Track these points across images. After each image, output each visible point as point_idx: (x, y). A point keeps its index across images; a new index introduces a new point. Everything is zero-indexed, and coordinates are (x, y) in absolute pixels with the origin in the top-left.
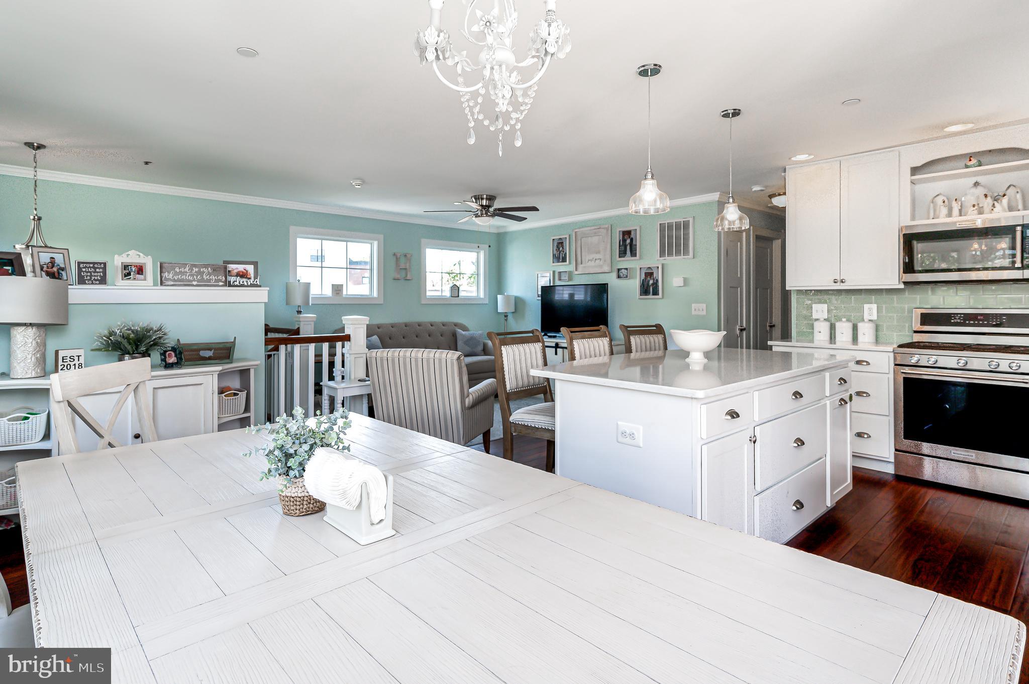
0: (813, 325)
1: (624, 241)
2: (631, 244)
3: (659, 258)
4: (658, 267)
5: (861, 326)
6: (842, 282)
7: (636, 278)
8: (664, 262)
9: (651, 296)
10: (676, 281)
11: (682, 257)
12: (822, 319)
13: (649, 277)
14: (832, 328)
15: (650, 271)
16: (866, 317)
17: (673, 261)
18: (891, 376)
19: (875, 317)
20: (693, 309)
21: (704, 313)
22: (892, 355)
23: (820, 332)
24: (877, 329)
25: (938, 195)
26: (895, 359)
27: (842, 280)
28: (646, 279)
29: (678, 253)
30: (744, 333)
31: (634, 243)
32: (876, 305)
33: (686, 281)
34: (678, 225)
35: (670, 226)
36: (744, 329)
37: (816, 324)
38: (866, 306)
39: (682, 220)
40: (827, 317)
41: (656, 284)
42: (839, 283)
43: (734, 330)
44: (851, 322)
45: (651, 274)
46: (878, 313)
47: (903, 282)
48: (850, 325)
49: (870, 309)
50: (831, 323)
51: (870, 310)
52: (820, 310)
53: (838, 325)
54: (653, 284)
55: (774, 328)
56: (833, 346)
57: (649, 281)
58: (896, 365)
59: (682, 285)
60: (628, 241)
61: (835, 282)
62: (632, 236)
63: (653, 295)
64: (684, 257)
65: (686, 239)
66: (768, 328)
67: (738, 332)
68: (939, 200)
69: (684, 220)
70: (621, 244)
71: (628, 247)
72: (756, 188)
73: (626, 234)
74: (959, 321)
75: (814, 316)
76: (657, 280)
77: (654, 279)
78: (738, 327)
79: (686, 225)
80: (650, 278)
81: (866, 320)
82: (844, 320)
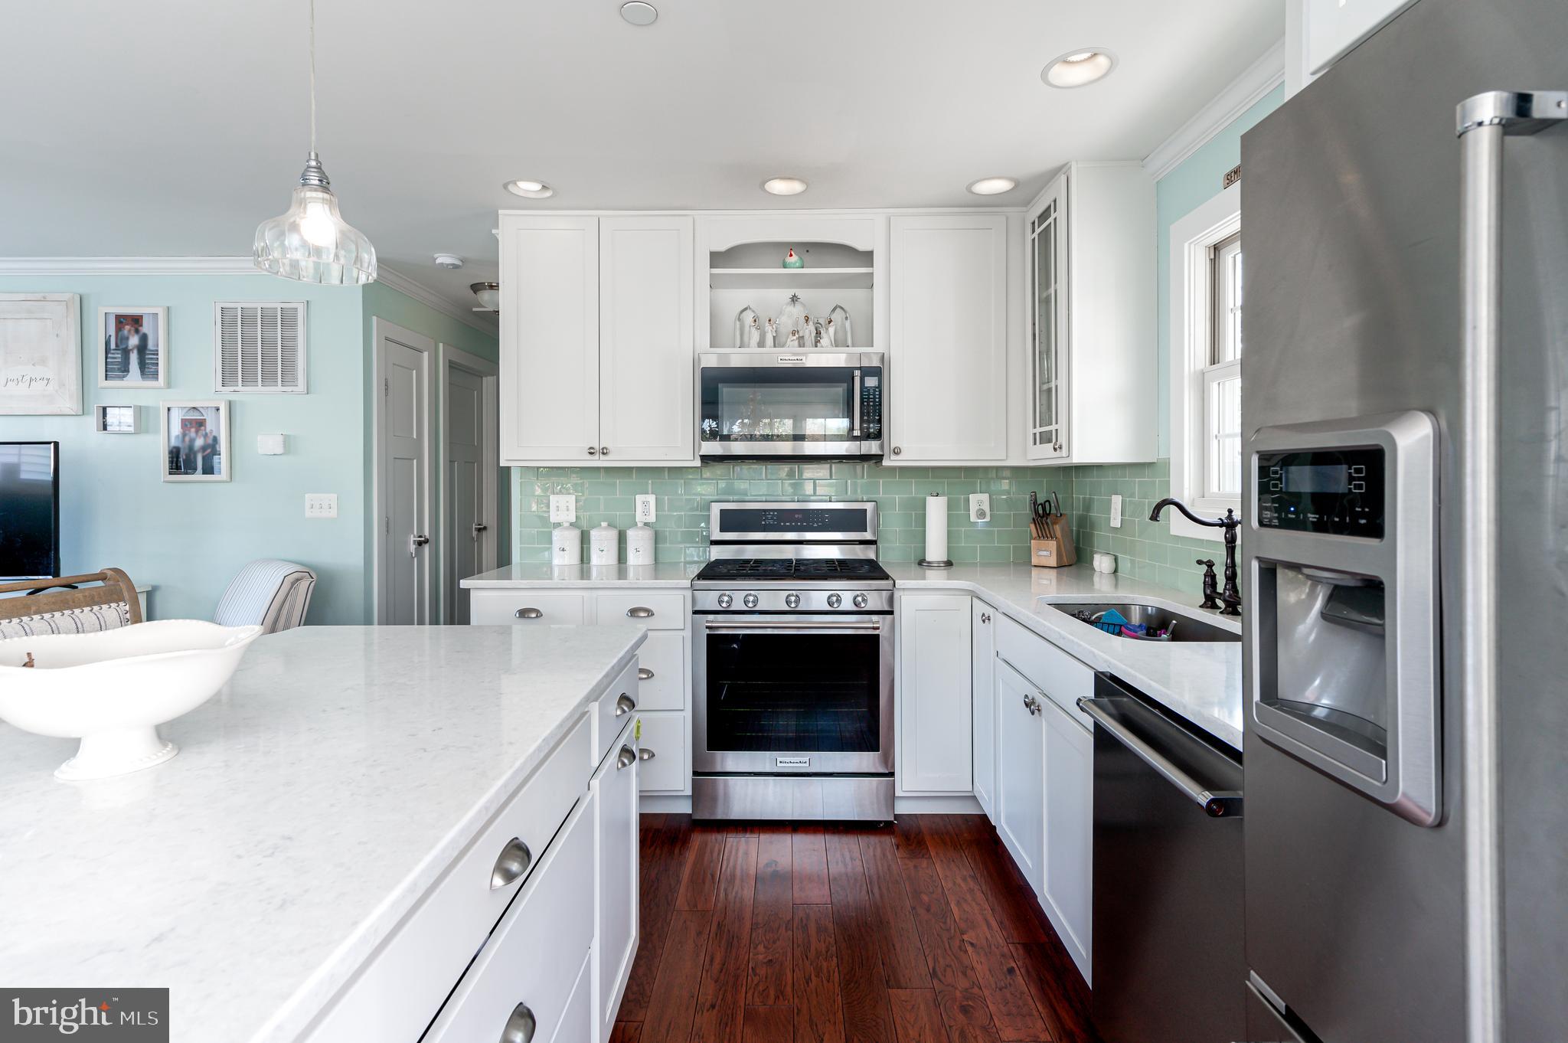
0: (550, 534)
1: (121, 340)
2: (142, 348)
3: (220, 387)
4: (218, 410)
5: (631, 534)
6: (603, 453)
7: (157, 431)
8: (233, 397)
9: (198, 476)
10: (267, 443)
11: (280, 388)
12: (566, 525)
13: (193, 430)
14: (585, 539)
15: (196, 416)
16: (640, 518)
17: (253, 397)
18: (688, 634)
19: (652, 518)
20: (307, 505)
21: (333, 513)
22: (689, 593)
23: (563, 550)
24: (657, 539)
25: (746, 309)
26: (694, 601)
27: (603, 449)
28: (184, 435)
29: (269, 378)
30: (426, 548)
31: (151, 345)
32: (654, 496)
33: (289, 445)
34: (268, 318)
35: (248, 318)
36: (426, 541)
37: (556, 534)
38: (639, 498)
39: (279, 306)
40: (574, 520)
41: (211, 449)
42: (596, 457)
43: (406, 543)
44: (616, 527)
45: (201, 424)
46: (656, 511)
47: (701, 456)
48: (613, 534)
49: (645, 503)
50: (582, 531)
51: (646, 506)
52: (563, 507)
53: (594, 534)
54: (204, 448)
55: (484, 533)
56: (585, 583)
57: (192, 441)
58: (695, 612)
59: (280, 450)
60: (134, 341)
61: (591, 453)
62: (146, 328)
63: (204, 473)
64: (284, 389)
65: (289, 349)
66: (475, 533)
67: (413, 547)
68: (748, 318)
69: (283, 305)
70: (113, 346)
71: (134, 357)
72: (443, 259)
73: (130, 322)
74: (771, 522)
75: (553, 519)
76: (215, 440)
77: (206, 436)
78: (412, 539)
79: (288, 319)
80: (197, 432)
81: (640, 525)
82: (604, 524)
